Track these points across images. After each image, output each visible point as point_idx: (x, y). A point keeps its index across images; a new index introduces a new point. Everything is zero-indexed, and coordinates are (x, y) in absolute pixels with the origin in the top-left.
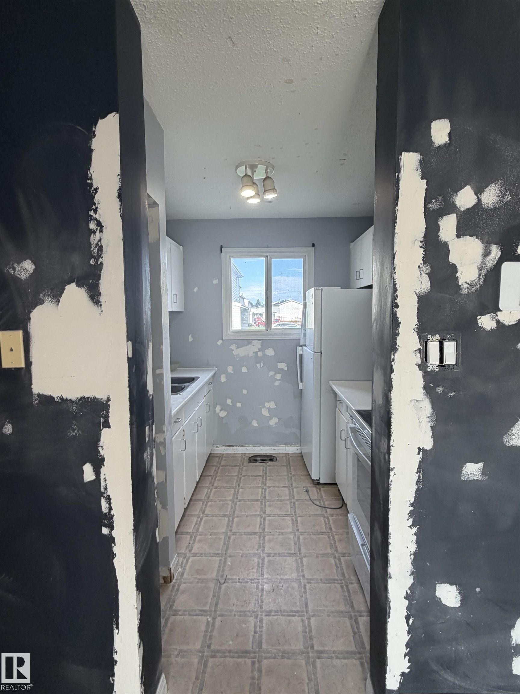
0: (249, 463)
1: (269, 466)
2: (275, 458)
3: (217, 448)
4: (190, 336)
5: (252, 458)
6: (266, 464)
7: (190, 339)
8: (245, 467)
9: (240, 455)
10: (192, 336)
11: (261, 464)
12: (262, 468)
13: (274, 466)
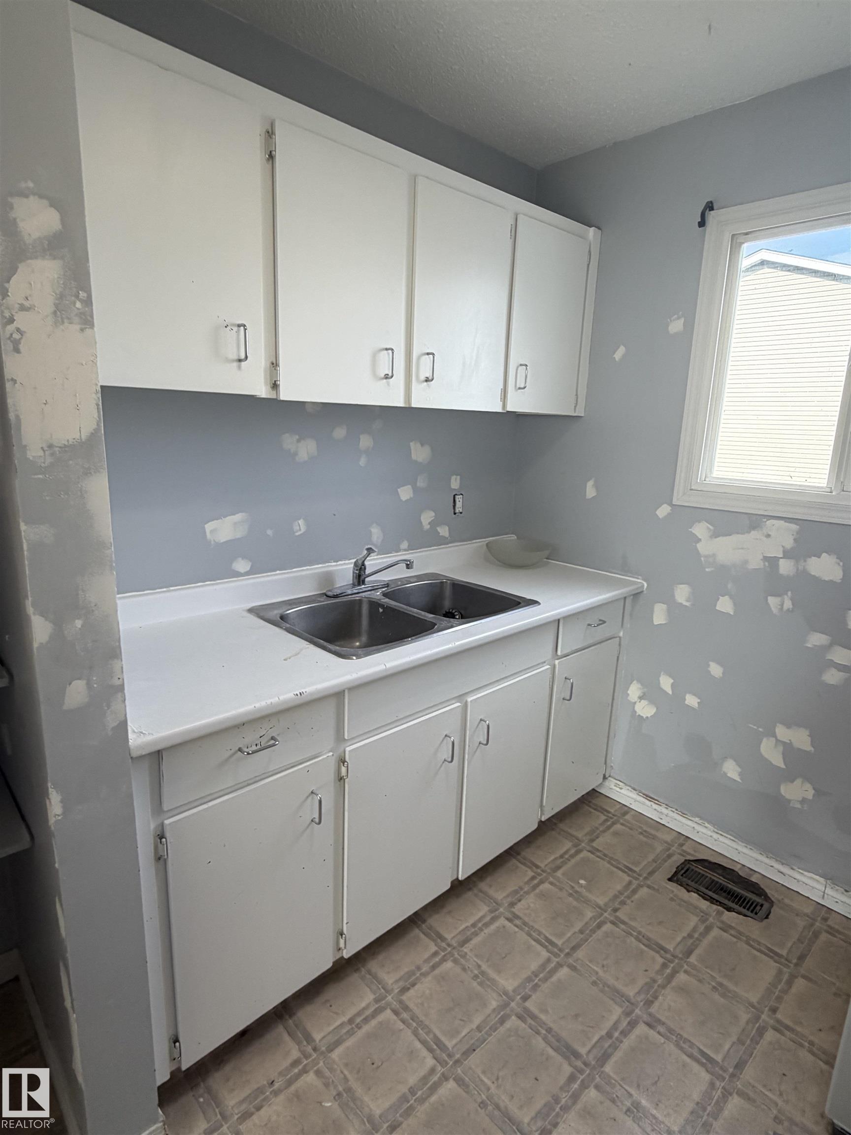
0: (670, 880)
1: (726, 928)
2: (766, 905)
3: (618, 789)
4: (590, 484)
5: (694, 866)
6: (719, 914)
7: (590, 492)
8: (649, 887)
9: (668, 838)
10: (596, 486)
11: (704, 904)
12: (694, 920)
13: (739, 935)
